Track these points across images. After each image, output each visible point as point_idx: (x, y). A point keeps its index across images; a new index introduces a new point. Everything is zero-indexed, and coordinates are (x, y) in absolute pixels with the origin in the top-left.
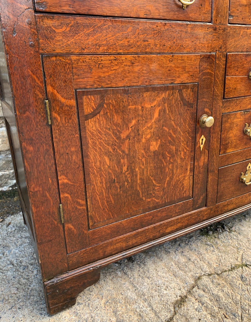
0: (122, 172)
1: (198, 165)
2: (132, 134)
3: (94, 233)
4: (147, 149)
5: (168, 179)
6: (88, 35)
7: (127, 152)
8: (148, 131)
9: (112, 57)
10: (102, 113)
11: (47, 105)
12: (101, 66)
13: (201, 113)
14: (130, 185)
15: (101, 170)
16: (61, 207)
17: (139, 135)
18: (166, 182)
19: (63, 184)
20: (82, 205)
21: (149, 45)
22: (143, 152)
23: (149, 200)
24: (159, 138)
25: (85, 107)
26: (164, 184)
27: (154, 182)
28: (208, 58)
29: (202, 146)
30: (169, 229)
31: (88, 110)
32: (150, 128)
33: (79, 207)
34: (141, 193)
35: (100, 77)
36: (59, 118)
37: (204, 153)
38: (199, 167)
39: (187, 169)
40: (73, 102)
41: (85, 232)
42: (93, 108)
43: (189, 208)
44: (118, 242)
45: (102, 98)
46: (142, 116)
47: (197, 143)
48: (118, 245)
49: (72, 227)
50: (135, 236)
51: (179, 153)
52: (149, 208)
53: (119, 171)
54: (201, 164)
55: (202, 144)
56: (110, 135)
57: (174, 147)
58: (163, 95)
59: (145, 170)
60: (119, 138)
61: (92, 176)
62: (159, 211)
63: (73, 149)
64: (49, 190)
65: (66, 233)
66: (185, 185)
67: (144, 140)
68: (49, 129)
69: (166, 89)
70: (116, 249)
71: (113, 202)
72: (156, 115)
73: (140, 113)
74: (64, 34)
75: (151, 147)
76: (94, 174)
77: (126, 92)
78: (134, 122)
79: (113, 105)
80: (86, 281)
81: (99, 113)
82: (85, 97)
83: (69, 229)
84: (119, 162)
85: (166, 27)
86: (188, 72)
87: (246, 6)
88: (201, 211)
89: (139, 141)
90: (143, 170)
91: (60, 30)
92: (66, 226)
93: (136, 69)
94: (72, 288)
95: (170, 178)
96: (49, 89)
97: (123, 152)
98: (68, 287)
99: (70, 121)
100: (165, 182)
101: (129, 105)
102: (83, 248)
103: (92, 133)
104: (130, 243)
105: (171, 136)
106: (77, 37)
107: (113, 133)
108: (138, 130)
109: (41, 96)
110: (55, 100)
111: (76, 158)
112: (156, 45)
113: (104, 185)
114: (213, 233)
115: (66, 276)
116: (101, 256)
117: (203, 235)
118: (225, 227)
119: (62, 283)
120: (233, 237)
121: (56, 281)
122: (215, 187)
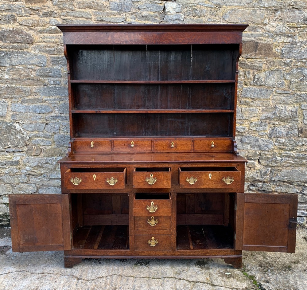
30: (111, 254)
48: (89, 253)
70: (89, 254)
87: (141, 182)
88: (126, 251)
98: (71, 260)
104: (94, 254)
114: (139, 265)
115: (70, 257)
116: (83, 254)
117: (134, 264)
118: (148, 265)
119: (69, 258)
120: (145, 269)
121: (67, 257)
122: (134, 243)
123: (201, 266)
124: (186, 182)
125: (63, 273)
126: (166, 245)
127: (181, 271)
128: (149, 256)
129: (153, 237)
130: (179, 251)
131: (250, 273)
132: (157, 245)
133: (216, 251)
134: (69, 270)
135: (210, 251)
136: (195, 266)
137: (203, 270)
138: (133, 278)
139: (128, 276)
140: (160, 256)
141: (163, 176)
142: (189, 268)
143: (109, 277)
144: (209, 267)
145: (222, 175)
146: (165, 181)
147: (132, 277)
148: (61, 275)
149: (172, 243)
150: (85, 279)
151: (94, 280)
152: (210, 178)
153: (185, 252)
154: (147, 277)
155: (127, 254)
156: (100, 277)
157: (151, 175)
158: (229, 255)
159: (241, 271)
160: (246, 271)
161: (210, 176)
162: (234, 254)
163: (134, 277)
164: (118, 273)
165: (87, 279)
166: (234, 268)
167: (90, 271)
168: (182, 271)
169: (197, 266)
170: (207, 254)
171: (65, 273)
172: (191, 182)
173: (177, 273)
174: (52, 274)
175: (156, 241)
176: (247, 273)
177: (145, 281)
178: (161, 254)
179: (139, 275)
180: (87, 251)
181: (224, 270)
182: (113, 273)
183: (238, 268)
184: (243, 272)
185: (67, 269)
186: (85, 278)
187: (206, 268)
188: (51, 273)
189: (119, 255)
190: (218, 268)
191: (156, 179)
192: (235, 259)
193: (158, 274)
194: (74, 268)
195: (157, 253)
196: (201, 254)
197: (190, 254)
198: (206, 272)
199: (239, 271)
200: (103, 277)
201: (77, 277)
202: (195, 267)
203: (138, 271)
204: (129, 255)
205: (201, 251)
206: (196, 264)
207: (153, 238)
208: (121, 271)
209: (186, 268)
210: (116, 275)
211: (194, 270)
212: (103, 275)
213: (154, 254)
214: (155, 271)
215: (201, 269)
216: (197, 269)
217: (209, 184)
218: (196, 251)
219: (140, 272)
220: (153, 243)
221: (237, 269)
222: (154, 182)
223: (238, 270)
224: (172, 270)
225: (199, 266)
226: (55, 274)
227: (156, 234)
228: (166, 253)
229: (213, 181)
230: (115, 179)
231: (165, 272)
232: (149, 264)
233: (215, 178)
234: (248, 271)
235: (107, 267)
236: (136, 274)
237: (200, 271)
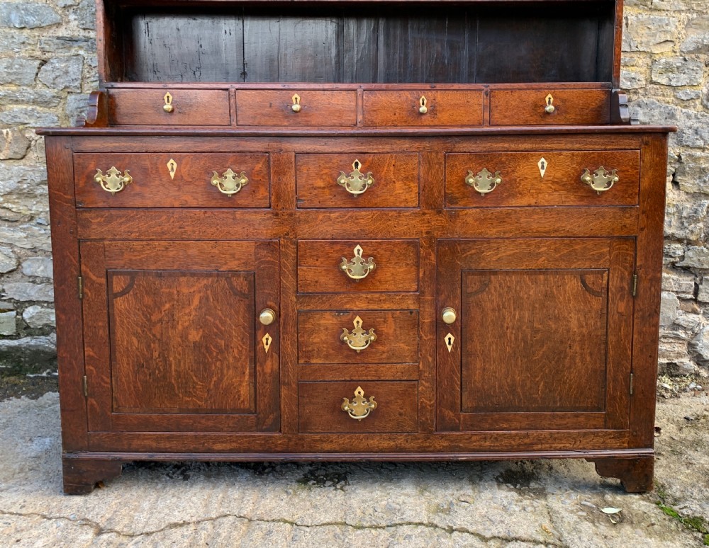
0: (152, 358)
1: (263, 370)
2: (166, 319)
3: (118, 417)
4: (184, 337)
5: (215, 379)
6: (121, 224)
7: (159, 337)
8: (186, 317)
9: (145, 243)
10: (131, 293)
11: (80, 281)
12: (132, 250)
13: (262, 306)
14: (162, 374)
15: (128, 350)
16: (86, 379)
17: (174, 320)
18: (213, 383)
19: (89, 356)
20: (107, 383)
21: (185, 232)
22: (179, 340)
23: (188, 399)
24: (201, 328)
25: (114, 286)
26: (210, 384)
27: (194, 378)
28: (269, 245)
29: (267, 348)
30: (218, 446)
31: (117, 288)
32: (189, 314)
33: (103, 384)
34: (176, 388)
35: (131, 260)
36: (90, 294)
37: (272, 357)
38: (265, 374)
39: (244, 373)
40: (103, 280)
41: (109, 413)
42: (122, 287)
43: (251, 427)
44: (145, 438)
45: (132, 279)
46: (178, 301)
47: (259, 343)
48: (147, 443)
49: (95, 403)
50: (169, 438)
51: (231, 350)
52: (188, 409)
53: (149, 356)
54: (268, 370)
55: (267, 344)
56: (139, 315)
57: (223, 342)
58: (205, 282)
59: (182, 362)
60: (149, 320)
61: (118, 355)
62: (203, 417)
63: (100, 324)
64: (76, 359)
65: (88, 407)
66: (242, 392)
67: (180, 327)
68: (80, 302)
69: (209, 275)
70: (145, 447)
71: (141, 388)
72: (196, 302)
73: (176, 297)
74: (99, 224)
75: (190, 337)
76: (120, 352)
77: (159, 275)
78: (167, 306)
79: (143, 287)
80: (104, 470)
81: (128, 293)
82: (115, 277)
83: (92, 405)
84: (149, 346)
85: (207, 215)
86: (239, 259)
87: (324, 188)
88: (271, 437)
89: (174, 327)
90: (180, 362)
91: (96, 221)
92: (89, 399)
93: (171, 254)
94: (88, 471)
95: (218, 378)
96: (83, 267)
97: (154, 335)
98: (84, 469)
99: (100, 297)
100: (211, 382)
101: (162, 288)
102: (105, 431)
103: (120, 311)
104: (162, 445)
105: (217, 328)
106: (109, 226)
107: (143, 314)
108: (173, 316)
109: (75, 273)
110: (88, 277)
111: (103, 333)
112: (194, 232)
113: (131, 368)
114: (314, 484)
115: (83, 455)
116: (126, 447)
117: (298, 481)
118: (343, 482)
119: (78, 461)
120: (331, 495)
121: (73, 456)
122: (294, 408)
123: (518, 486)
124: (467, 185)
125: (55, 509)
126: (401, 414)
127: (451, 503)
128: (346, 451)
129: (359, 389)
130: (446, 436)
131: (685, 507)
132: (373, 414)
133: (569, 433)
134: (77, 500)
135: (548, 436)
136: (499, 485)
137: (525, 499)
138: (288, 525)
139: (273, 521)
140: (381, 451)
141: (392, 168)
142: (480, 492)
143: (209, 525)
144: (544, 489)
145: (579, 164)
146: (399, 184)
147: (285, 522)
148: (44, 517)
149: (423, 408)
150: (125, 529)
151: (153, 532)
152: (543, 172)
153: (466, 437)
154: (336, 524)
155: (273, 446)
156: (176, 525)
157: (353, 165)
158: (611, 449)
159: (650, 501)
160: (670, 500)
161: (543, 167)
162: (626, 445)
163: (292, 523)
164: (241, 508)
165: (131, 532)
166: (625, 492)
167: (146, 505)
168: (454, 501)
169: (504, 486)
170: (540, 446)
171: (59, 511)
172: (481, 188)
173: (439, 510)
174: (16, 514)
175: (368, 401)
176: (676, 508)
177: (330, 536)
178: (385, 444)
179: (311, 516)
180: (138, 437)
181: (597, 499)
182: (222, 510)
183: (640, 493)
184: (658, 504)
185: (72, 497)
186: (125, 526)
187: (534, 493)
188: (13, 510)
189: (246, 451)
190: (575, 491)
191: (373, 176)
192: (633, 461)
193: (376, 514)
194: (96, 495)
195: (372, 442)
196: (520, 445)
197: (481, 446)
198: (535, 504)
199: (645, 503)
200: (185, 524)
201: (97, 524)
202: (499, 489)
203: (308, 503)
204: (279, 449)
205: (517, 435)
206: (501, 480)
207: (359, 391)
208: (251, 502)
209: (470, 492)
210: (231, 518)
211: (495, 500)
212: (187, 518)
213: (361, 446)
214: (364, 501)
215: (520, 494)
216: (505, 495)
217: (539, 191)
218: (500, 435)
219: (315, 507)
220: (359, 408)
221: (637, 497)
222: (364, 186)
223: (643, 500)
224: (424, 500)
225: (509, 485)
226: (25, 515)
227: (369, 378)
228: (401, 440)
229: (553, 183)
230: (238, 174)
231: (398, 507)
232: (345, 479)
233: (559, 175)
234: (675, 500)
235: (207, 492)
236: (300, 513)
237: (517, 501)
